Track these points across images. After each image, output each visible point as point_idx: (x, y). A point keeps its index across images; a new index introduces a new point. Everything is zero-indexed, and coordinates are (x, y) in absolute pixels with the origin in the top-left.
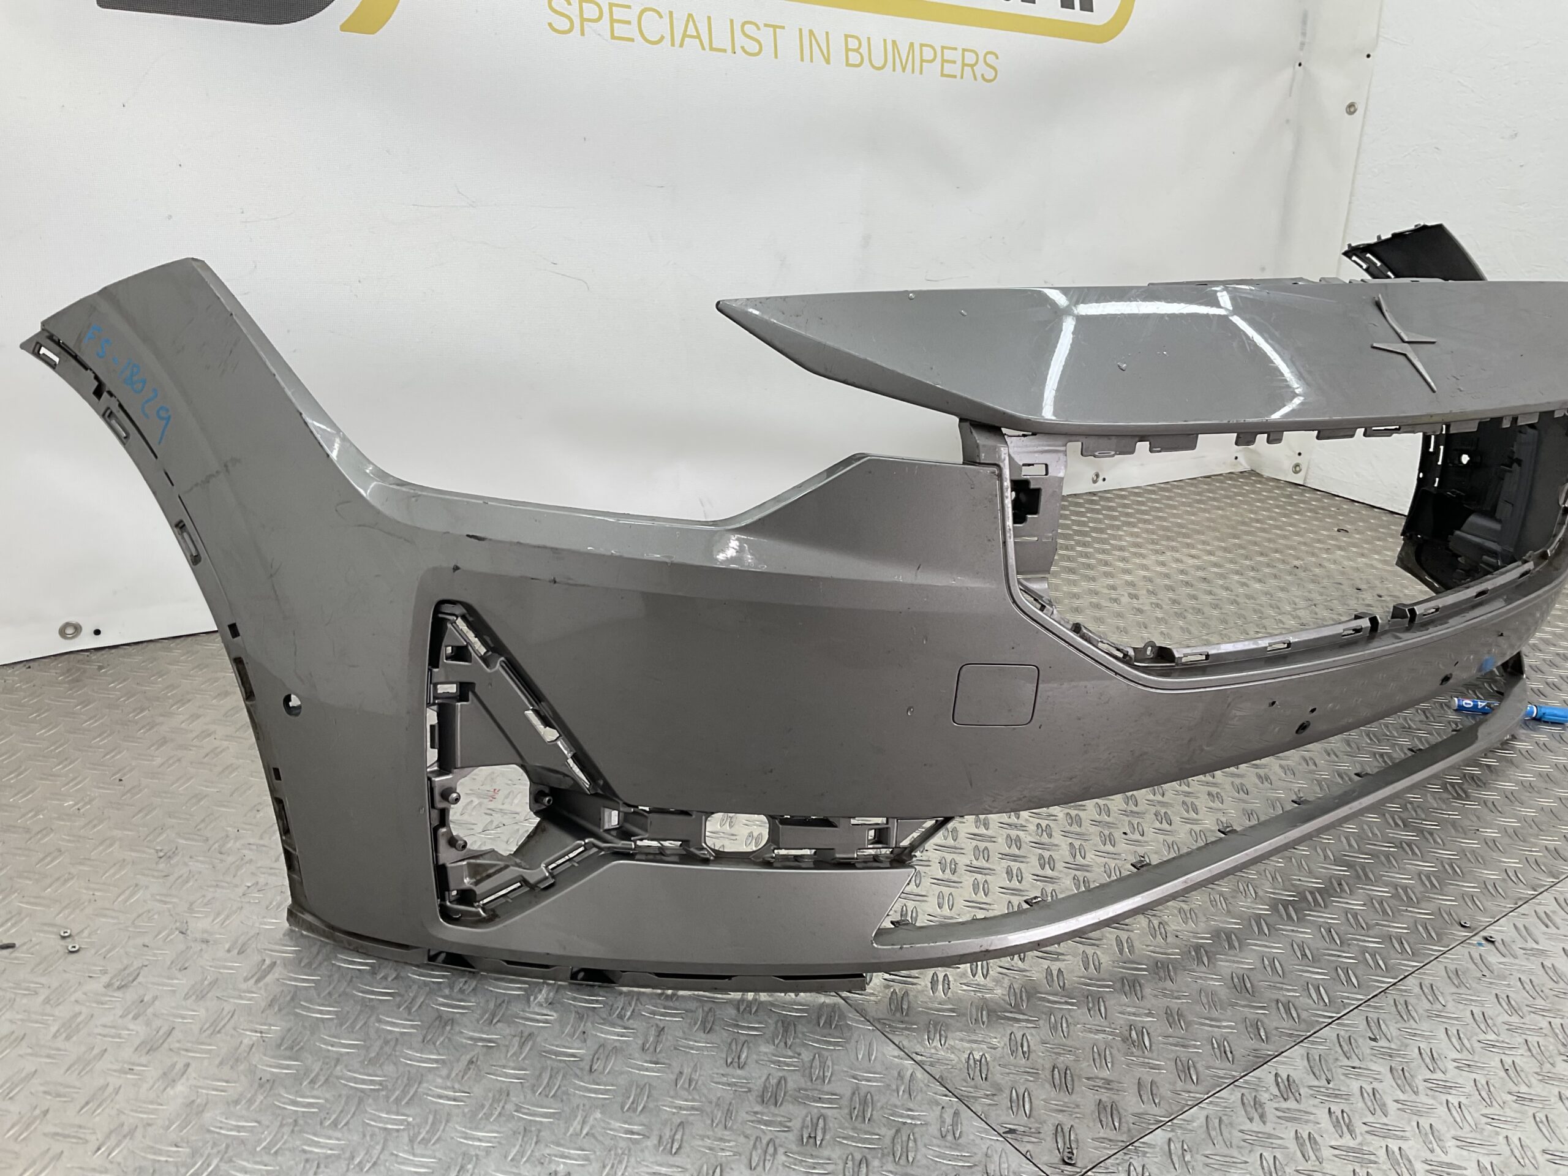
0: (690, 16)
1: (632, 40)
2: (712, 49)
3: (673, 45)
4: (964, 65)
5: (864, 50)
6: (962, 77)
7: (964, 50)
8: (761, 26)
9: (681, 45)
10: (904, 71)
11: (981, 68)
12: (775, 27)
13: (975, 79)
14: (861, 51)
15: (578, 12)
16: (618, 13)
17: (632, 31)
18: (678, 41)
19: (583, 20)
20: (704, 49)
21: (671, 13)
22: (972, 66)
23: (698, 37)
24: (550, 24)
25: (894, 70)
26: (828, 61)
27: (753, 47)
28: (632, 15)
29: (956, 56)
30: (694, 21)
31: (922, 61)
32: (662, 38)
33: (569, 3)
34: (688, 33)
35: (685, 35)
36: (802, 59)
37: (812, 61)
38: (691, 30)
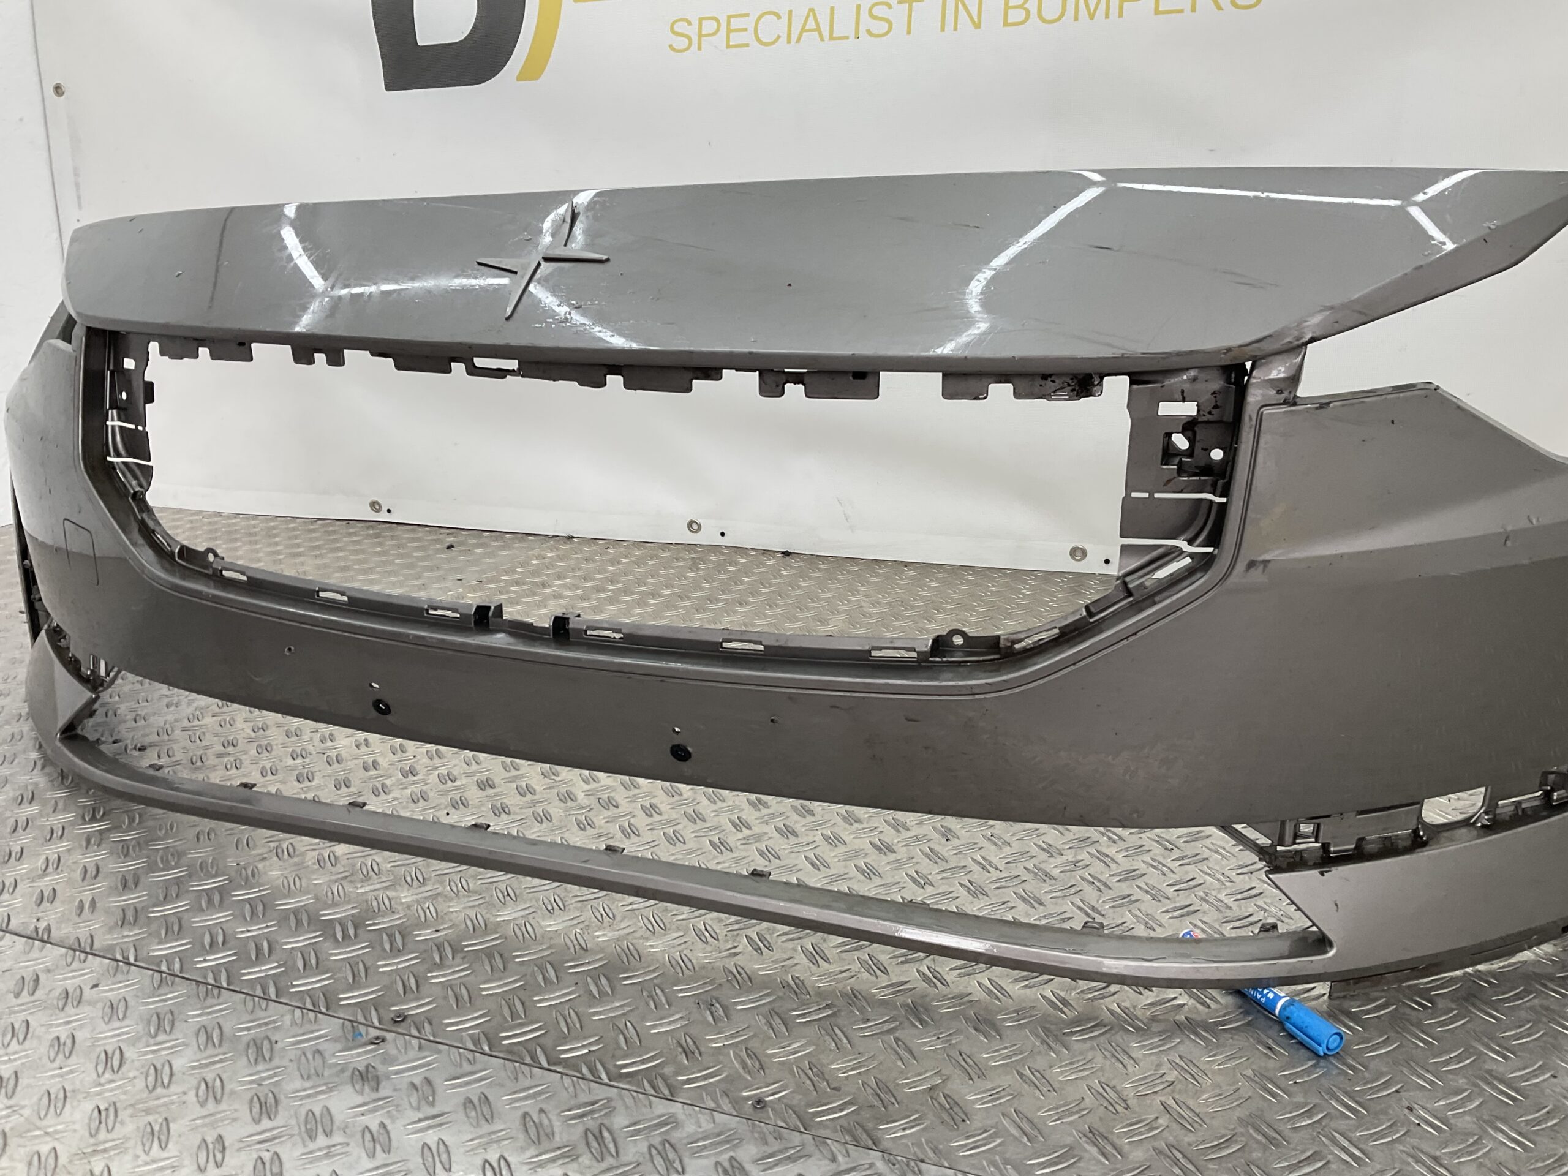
0: (812, 10)
1: (747, 45)
2: (831, 38)
3: (789, 42)
5: (1032, 6)
6: (1193, 10)
8: (894, 3)
9: (798, 41)
10: (1092, 17)
12: (910, 2)
13: (1220, 8)
14: (1026, 6)
15: (697, 30)
16: (735, 24)
17: (748, 37)
18: (794, 37)
19: (700, 36)
20: (822, 39)
21: (790, 12)
23: (818, 30)
24: (671, 46)
25: (1076, 19)
26: (978, 26)
27: (881, 27)
28: (749, 22)
30: (815, 16)
32: (779, 37)
33: (690, 23)
34: (807, 28)
35: (803, 30)
36: (943, 30)
37: (955, 29)
38: (811, 24)
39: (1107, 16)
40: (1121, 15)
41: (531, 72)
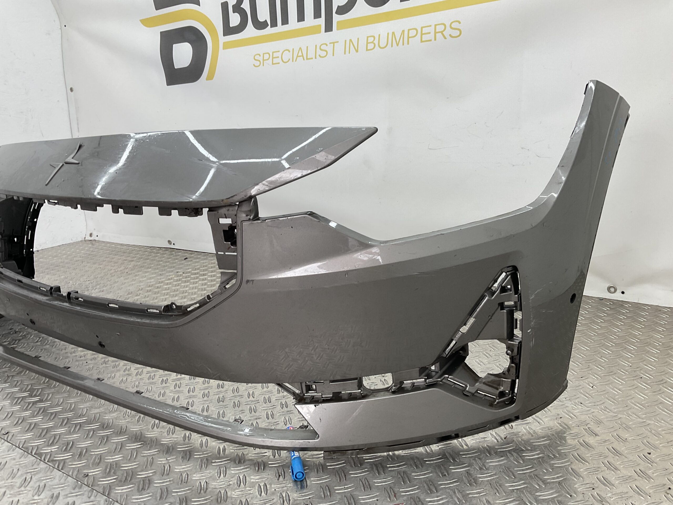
0: (300, 48)
1: (279, 63)
2: (307, 59)
3: (293, 61)
4: (436, 33)
5: (376, 42)
6: (435, 39)
7: (436, 25)
8: (328, 44)
9: (296, 61)
10: (398, 45)
11: (448, 32)
12: (334, 43)
13: (445, 38)
14: (374, 42)
16: (275, 55)
17: (279, 60)
19: (264, 60)
20: (304, 60)
21: (293, 49)
22: (442, 32)
23: (303, 56)
24: (254, 65)
25: (392, 46)
26: (357, 51)
27: (324, 54)
28: (279, 54)
29: (432, 30)
30: (301, 50)
31: (409, 37)
33: (260, 55)
34: (299, 55)
35: (298, 56)
36: (345, 53)
37: (349, 53)
38: (300, 54)
39: (403, 45)
40: (408, 44)
41: (210, 77)
